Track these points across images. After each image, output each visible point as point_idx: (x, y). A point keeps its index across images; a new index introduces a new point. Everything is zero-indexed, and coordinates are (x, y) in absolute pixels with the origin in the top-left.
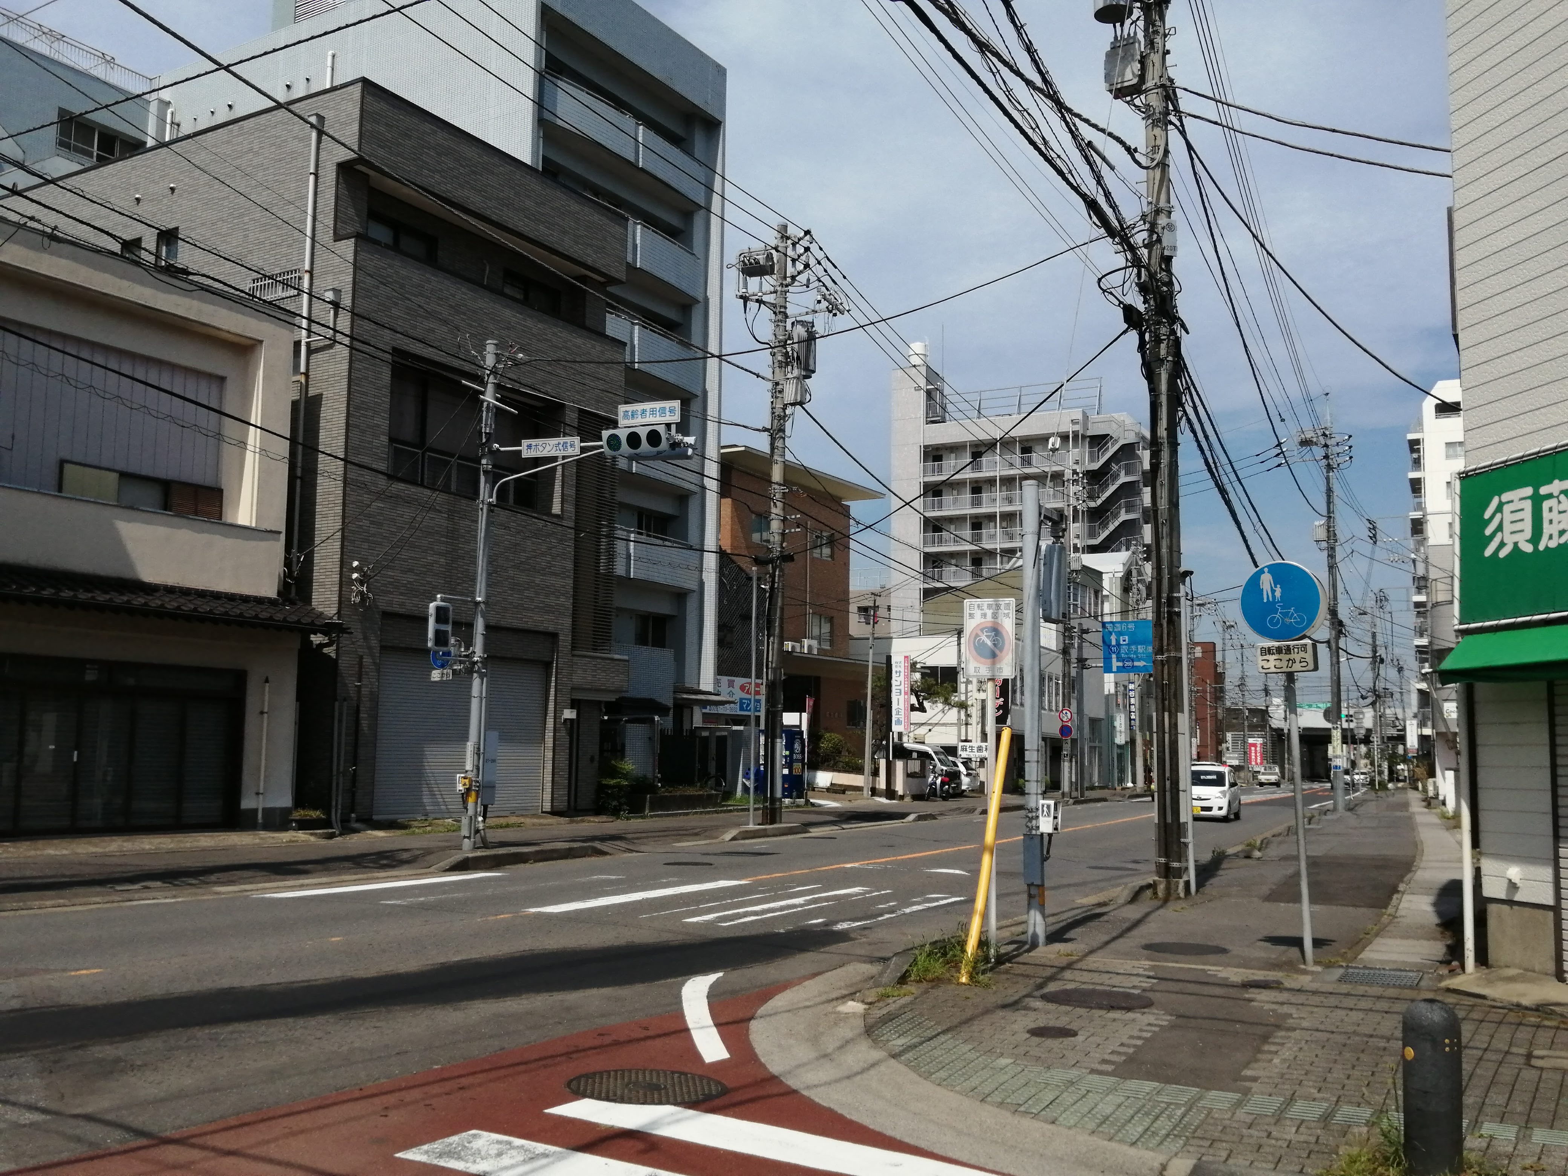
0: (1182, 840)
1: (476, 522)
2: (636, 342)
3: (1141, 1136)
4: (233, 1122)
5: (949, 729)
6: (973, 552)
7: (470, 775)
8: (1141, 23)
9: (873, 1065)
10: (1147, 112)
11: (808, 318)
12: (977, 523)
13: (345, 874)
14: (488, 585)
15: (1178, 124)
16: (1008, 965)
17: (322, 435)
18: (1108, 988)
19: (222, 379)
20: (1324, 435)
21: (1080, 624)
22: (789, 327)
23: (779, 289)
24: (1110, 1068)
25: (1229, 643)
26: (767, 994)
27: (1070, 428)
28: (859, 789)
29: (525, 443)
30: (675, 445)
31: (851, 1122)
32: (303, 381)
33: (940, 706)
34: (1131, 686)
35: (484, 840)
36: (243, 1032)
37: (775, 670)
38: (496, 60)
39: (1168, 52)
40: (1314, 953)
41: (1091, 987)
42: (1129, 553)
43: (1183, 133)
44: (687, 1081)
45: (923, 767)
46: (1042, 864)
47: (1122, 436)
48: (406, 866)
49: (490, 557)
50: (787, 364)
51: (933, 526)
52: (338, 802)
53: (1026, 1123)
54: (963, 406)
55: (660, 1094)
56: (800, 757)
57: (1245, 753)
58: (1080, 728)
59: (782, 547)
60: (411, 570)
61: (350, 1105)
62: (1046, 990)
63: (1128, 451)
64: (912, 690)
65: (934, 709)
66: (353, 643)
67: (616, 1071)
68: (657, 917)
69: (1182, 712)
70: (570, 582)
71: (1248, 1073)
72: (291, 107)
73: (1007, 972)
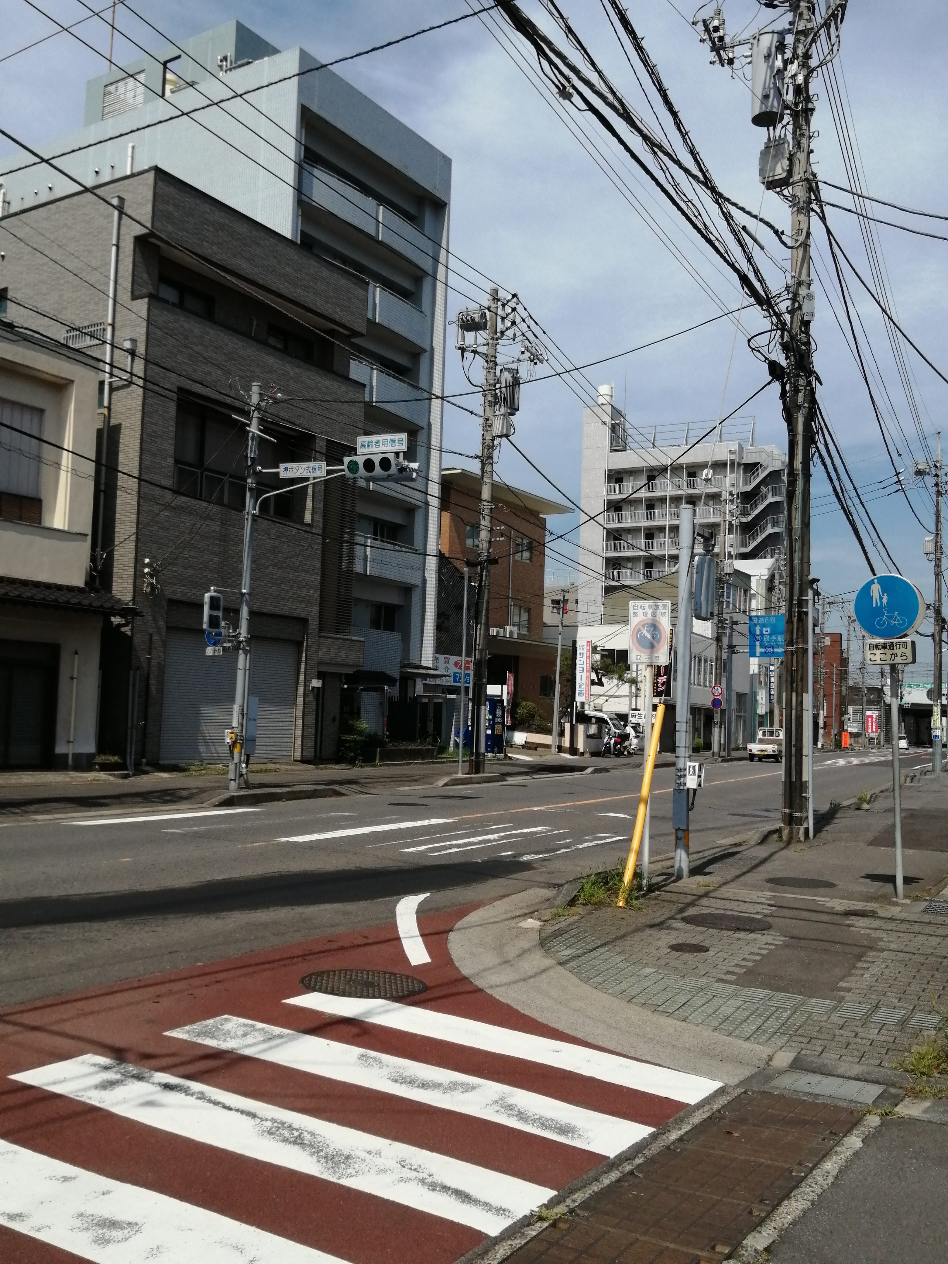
0: (804, 795)
1: (243, 529)
2: (374, 384)
3: (754, 1033)
4: (39, 1004)
5: (622, 700)
6: (645, 557)
7: (236, 730)
8: (790, 127)
9: (544, 971)
10: (793, 201)
11: (514, 366)
12: (650, 534)
13: (135, 807)
14: (252, 580)
15: (819, 211)
16: (657, 893)
17: (121, 457)
18: (736, 913)
19: (41, 411)
20: (935, 466)
21: (731, 617)
22: (498, 373)
23: (491, 342)
24: (733, 978)
25: (853, 634)
26: (464, 911)
27: (728, 457)
28: (547, 746)
29: (282, 466)
30: (402, 470)
31: (524, 1016)
32: (106, 413)
33: (615, 681)
34: (772, 668)
35: (246, 782)
36: (50, 932)
37: (481, 651)
38: (263, 154)
39: (812, 151)
40: (904, 889)
41: (722, 912)
42: (773, 560)
43: (823, 219)
44: (396, 979)
45: (600, 730)
46: (688, 813)
47: (770, 464)
48: (185, 802)
49: (253, 556)
50: (496, 403)
51: (614, 536)
52: (132, 750)
53: (663, 1020)
54: (639, 438)
55: (374, 990)
56: (500, 720)
57: (863, 723)
58: (728, 701)
59: (489, 552)
60: (191, 567)
61: (131, 992)
62: (686, 914)
63: (774, 476)
64: (593, 668)
65: (610, 684)
66: (145, 624)
67: (340, 971)
68: (380, 848)
69: (807, 693)
70: (318, 578)
71: (843, 984)
72: (97, 191)
73: (656, 898)
